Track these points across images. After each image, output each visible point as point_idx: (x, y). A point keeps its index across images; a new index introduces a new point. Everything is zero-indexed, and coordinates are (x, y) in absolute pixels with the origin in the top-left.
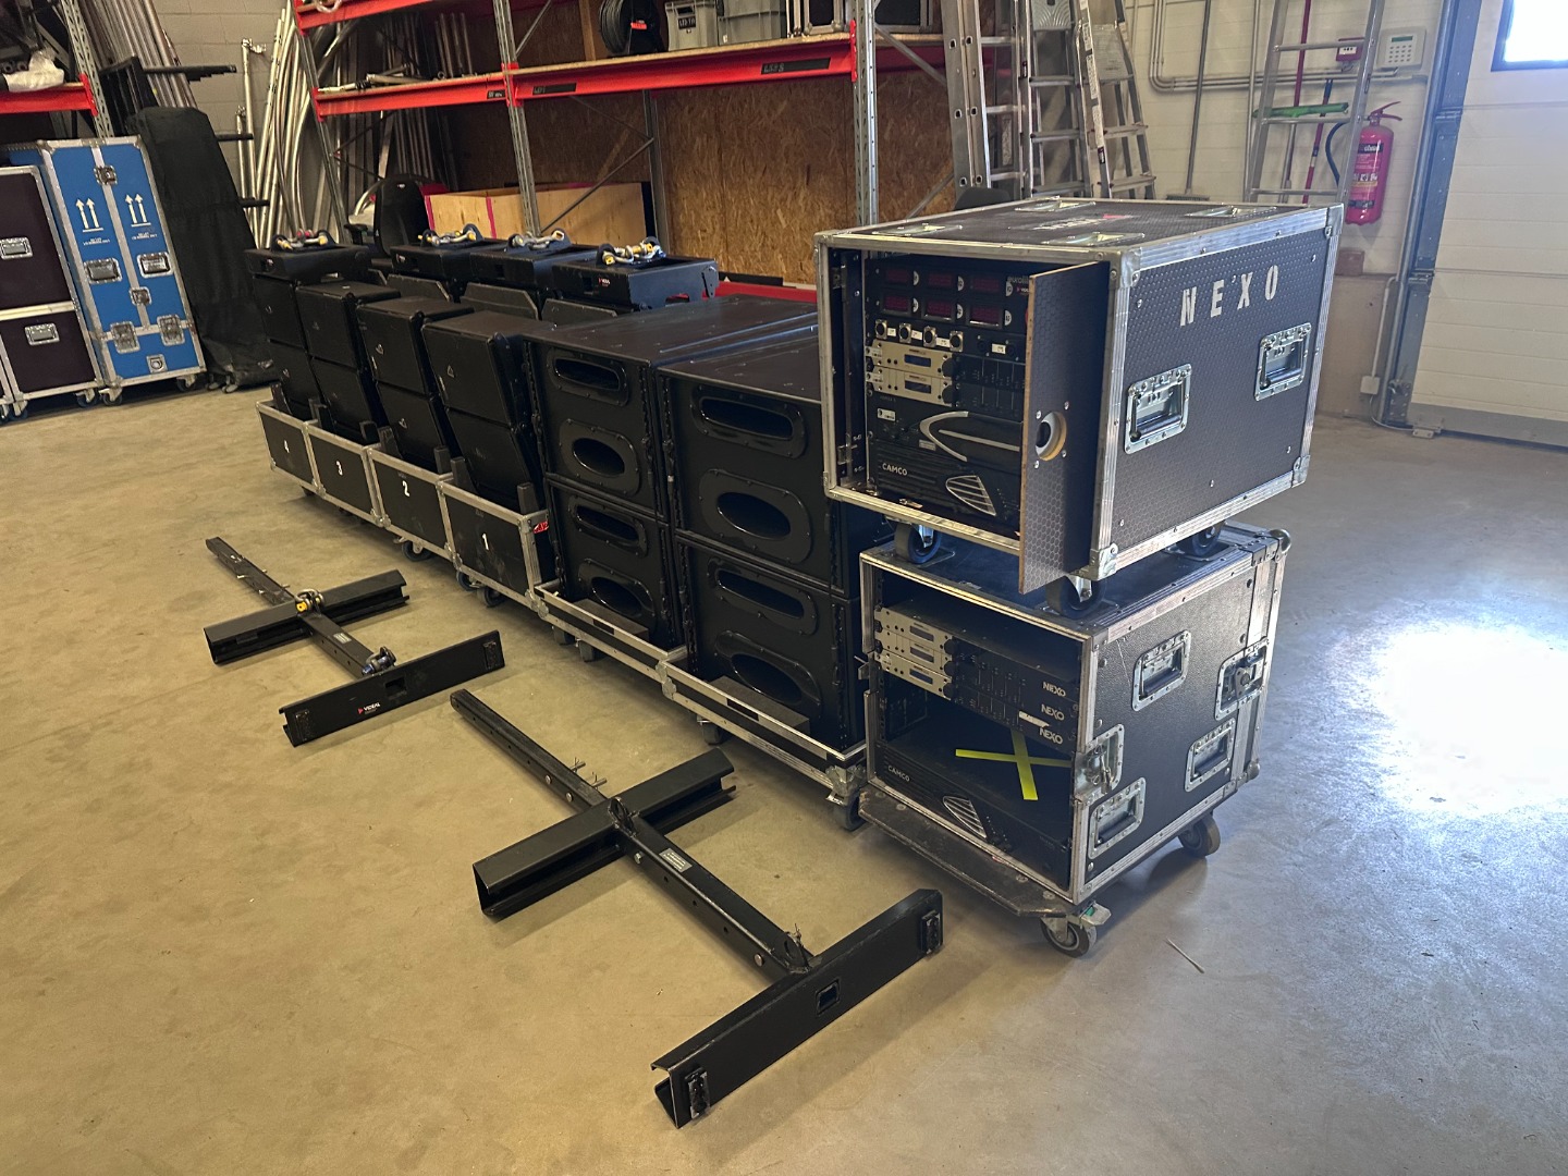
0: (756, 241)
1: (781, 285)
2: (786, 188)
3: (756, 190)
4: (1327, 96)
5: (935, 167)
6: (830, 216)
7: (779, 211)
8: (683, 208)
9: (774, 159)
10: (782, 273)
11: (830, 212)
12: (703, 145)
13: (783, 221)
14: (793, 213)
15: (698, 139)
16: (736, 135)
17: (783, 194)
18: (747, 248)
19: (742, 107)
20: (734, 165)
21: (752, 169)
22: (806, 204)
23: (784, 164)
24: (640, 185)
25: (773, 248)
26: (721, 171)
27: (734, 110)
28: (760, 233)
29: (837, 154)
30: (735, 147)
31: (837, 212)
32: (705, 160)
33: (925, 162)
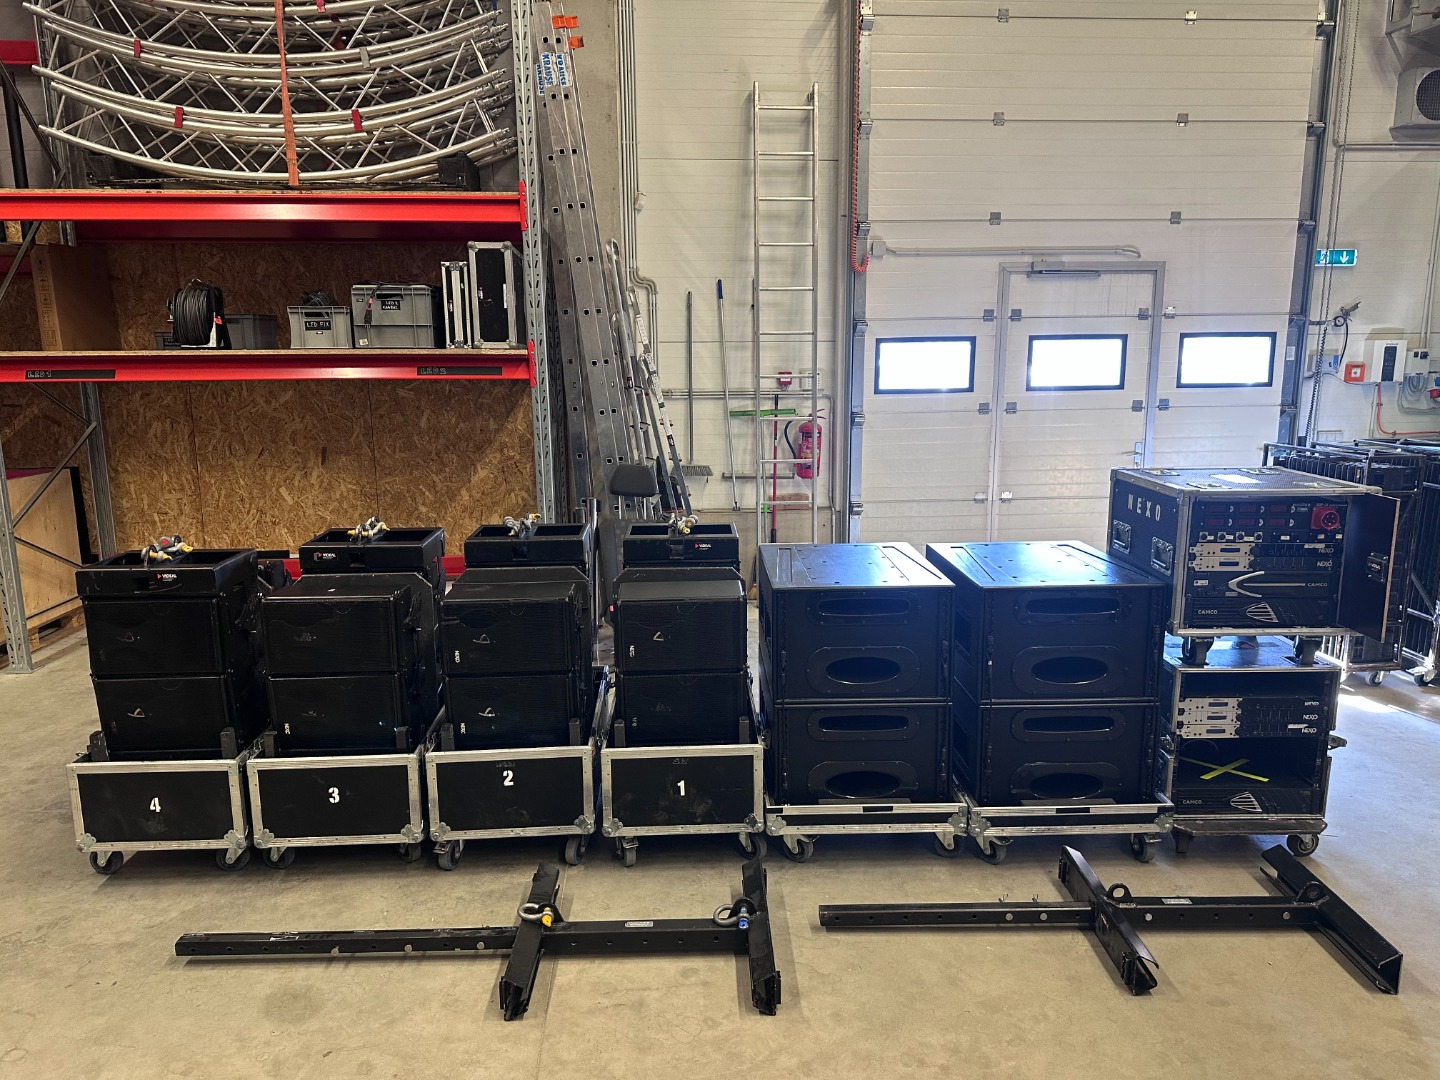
0: (250, 520)
1: (288, 557)
2: (293, 467)
3: (249, 471)
4: (776, 404)
5: (480, 449)
6: (355, 491)
7: (283, 490)
8: (128, 492)
9: (273, 441)
10: (288, 546)
11: (354, 487)
12: (164, 431)
13: (289, 499)
14: (302, 490)
15: (155, 424)
16: (218, 421)
17: (288, 473)
18: (233, 526)
19: (228, 395)
20: (215, 448)
21: (242, 451)
22: (322, 482)
23: (290, 447)
24: (69, 470)
25: (274, 523)
26: (194, 454)
27: (214, 398)
28: (253, 511)
29: (361, 438)
30: (218, 433)
31: (363, 487)
32: (168, 444)
33: (468, 445)
